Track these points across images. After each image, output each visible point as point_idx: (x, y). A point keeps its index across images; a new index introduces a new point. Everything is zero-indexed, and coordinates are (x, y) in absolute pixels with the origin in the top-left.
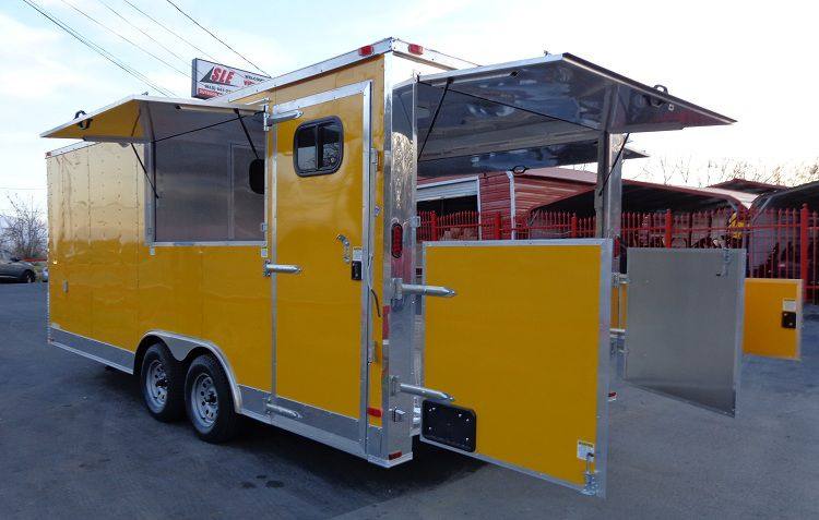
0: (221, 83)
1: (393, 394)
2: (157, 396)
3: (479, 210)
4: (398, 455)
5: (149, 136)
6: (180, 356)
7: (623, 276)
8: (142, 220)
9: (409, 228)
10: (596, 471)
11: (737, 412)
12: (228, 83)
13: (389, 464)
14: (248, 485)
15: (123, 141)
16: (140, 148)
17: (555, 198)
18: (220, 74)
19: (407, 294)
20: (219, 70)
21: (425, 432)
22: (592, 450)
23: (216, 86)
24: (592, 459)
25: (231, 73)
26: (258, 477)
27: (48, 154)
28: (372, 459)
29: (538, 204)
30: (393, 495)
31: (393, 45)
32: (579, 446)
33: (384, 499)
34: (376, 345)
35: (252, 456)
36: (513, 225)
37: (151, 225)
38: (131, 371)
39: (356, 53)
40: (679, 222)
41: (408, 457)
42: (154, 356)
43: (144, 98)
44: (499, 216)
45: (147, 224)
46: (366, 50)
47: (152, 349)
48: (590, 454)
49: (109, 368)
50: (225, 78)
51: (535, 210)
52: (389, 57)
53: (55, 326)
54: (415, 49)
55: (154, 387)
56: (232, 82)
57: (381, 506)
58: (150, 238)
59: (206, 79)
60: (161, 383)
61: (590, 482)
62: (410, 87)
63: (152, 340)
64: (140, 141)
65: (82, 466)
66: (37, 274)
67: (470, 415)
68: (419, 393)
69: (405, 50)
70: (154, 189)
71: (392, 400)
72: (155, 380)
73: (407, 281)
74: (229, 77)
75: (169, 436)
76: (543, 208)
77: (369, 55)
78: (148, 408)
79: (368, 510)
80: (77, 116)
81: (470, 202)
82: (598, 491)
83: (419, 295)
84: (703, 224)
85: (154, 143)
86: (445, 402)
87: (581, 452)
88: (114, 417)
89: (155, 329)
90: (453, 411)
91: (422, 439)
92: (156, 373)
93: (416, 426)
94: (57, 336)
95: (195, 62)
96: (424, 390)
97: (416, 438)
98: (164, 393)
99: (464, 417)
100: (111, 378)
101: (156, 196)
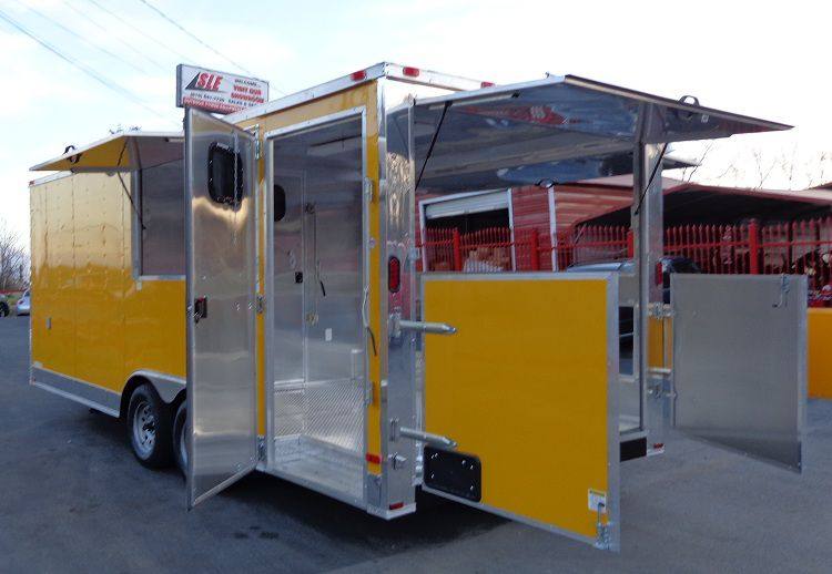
0: (208, 89)
1: (392, 439)
2: (145, 440)
3: (511, 225)
4: (400, 506)
5: (135, 164)
6: (169, 398)
7: (667, 306)
8: (128, 252)
9: (408, 261)
10: (609, 523)
11: (804, 468)
12: (215, 89)
13: (390, 515)
14: (241, 536)
15: (109, 171)
16: (127, 177)
17: (607, 208)
18: (207, 80)
19: (406, 331)
20: (206, 76)
21: (427, 480)
22: (604, 500)
23: (203, 93)
24: (604, 510)
25: (219, 78)
26: (251, 528)
27: (32, 183)
28: (371, 510)
29: (585, 216)
30: (396, 552)
31: (386, 69)
32: (590, 496)
33: (386, 554)
34: (374, 385)
35: (244, 506)
36: (554, 242)
37: (137, 258)
38: (117, 414)
39: (349, 79)
40: (775, 233)
41: (410, 508)
42: (141, 398)
43: (134, 133)
44: (536, 232)
45: (133, 257)
46: (358, 75)
47: (140, 390)
48: (601, 505)
49: (93, 411)
50: (212, 84)
51: (581, 224)
52: (382, 82)
53: (38, 365)
54: (410, 71)
55: (141, 429)
56: (220, 87)
57: (382, 562)
58: (137, 271)
59: (191, 86)
60: (148, 427)
61: (602, 533)
62: (405, 111)
63: (139, 381)
64: (126, 170)
65: (72, 511)
66: (11, 307)
67: (474, 463)
68: (420, 438)
69: (400, 74)
70: (141, 219)
71: (391, 445)
72: (142, 424)
73: (406, 317)
74: (217, 82)
75: (156, 483)
76: (592, 222)
77: (362, 80)
78: (136, 455)
79: (368, 565)
80: (67, 150)
81: (500, 216)
82: (612, 544)
83: (419, 332)
84: (807, 234)
85: (140, 172)
86: (448, 449)
87: (592, 502)
88: (99, 462)
89: (143, 368)
90: (456, 457)
91: (425, 488)
92: (143, 415)
93: (418, 475)
94: (39, 375)
95: (180, 68)
96: (425, 435)
97: (418, 488)
98: (151, 437)
99: (467, 465)
100: (96, 420)
101: (143, 228)
